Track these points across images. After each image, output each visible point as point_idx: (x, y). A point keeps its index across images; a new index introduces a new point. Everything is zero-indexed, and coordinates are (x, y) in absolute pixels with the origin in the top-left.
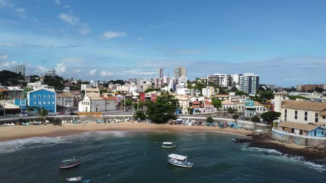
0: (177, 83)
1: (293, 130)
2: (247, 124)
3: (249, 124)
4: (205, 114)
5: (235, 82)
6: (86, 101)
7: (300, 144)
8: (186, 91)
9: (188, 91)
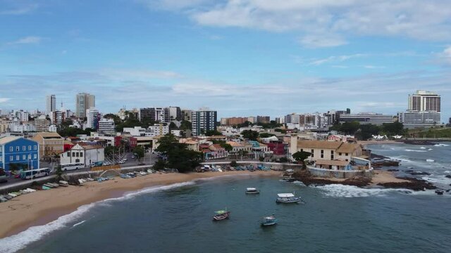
0: (99, 119)
1: (330, 167)
2: (274, 165)
3: (276, 165)
4: (219, 159)
5: (172, 117)
6: (76, 152)
7: (340, 178)
8: (140, 131)
9: (143, 131)
